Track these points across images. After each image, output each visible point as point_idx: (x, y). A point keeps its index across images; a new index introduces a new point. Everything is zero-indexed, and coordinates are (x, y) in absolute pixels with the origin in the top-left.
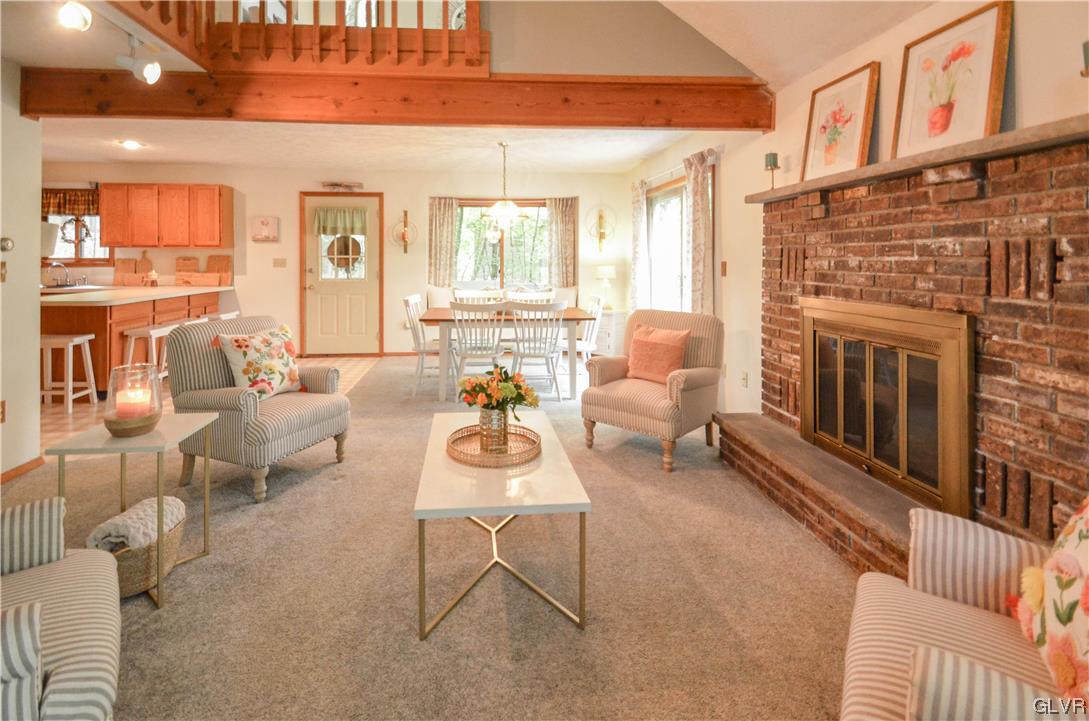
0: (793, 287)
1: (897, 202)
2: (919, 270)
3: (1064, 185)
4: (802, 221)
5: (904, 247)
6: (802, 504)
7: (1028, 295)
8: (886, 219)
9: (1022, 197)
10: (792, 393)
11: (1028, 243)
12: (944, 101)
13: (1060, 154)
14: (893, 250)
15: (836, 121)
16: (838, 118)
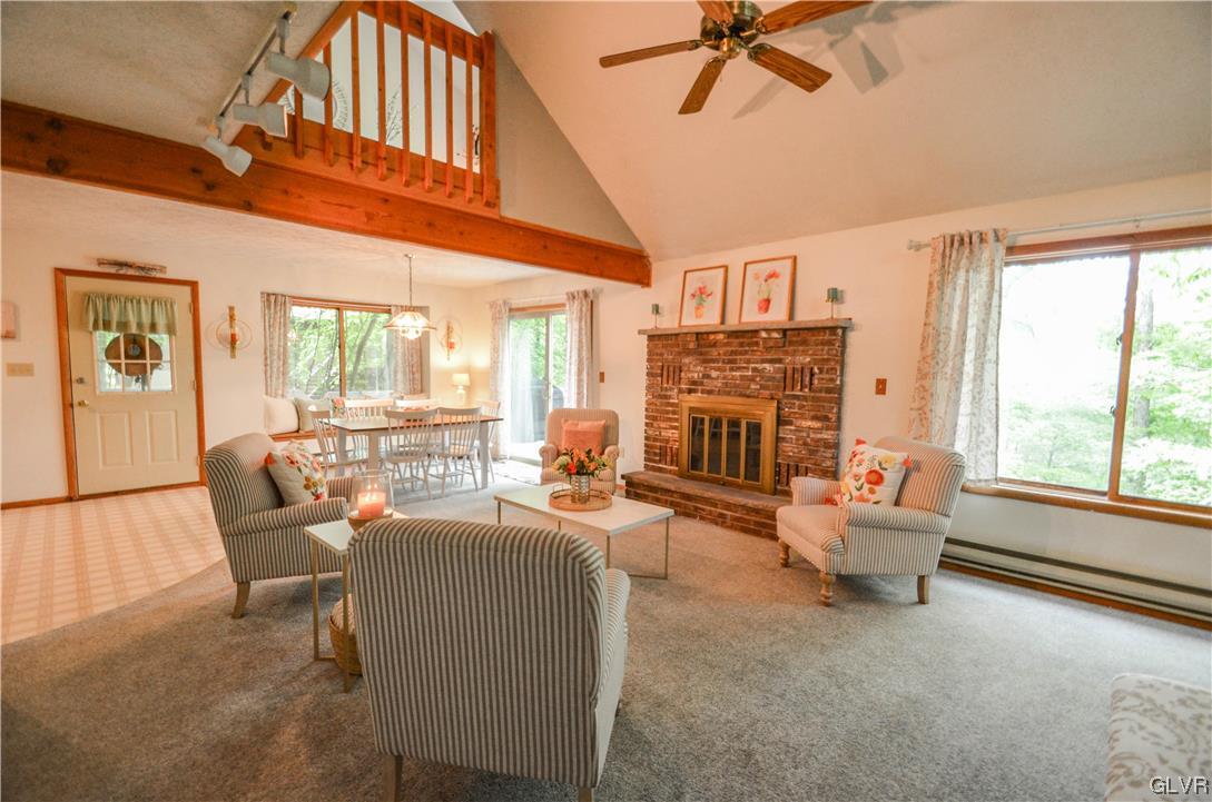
0: (671, 389)
1: (741, 345)
2: (752, 379)
3: (817, 345)
4: (680, 349)
5: (744, 368)
6: (696, 509)
7: (801, 390)
8: (733, 353)
9: (801, 348)
10: (669, 454)
11: (802, 369)
12: (766, 297)
13: (816, 332)
14: (739, 369)
15: (701, 293)
16: (702, 293)
